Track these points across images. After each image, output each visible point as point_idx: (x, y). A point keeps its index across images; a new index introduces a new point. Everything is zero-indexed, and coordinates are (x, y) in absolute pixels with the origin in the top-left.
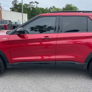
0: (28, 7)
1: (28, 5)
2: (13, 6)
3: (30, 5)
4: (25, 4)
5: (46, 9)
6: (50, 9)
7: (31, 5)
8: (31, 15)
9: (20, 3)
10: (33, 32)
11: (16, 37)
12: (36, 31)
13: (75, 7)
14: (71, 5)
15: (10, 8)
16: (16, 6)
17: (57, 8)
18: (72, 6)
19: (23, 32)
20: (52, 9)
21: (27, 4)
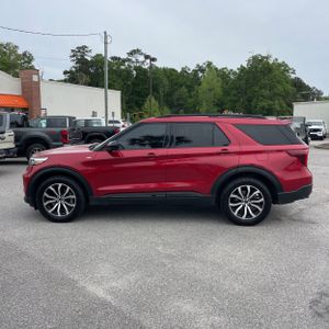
0: (123, 67)
1: (124, 61)
2: (73, 64)
3: (129, 60)
4: (114, 58)
5: (184, 70)
6: (195, 71)
7: (134, 59)
8: (132, 94)
9: (98, 55)
10: (137, 146)
11: (106, 155)
12: (144, 145)
13: (280, 65)
14: (267, 58)
15: (65, 73)
16: (83, 64)
17: (219, 68)
18: (271, 62)
19: (115, 147)
20: (202, 71)
21: (119, 59)
